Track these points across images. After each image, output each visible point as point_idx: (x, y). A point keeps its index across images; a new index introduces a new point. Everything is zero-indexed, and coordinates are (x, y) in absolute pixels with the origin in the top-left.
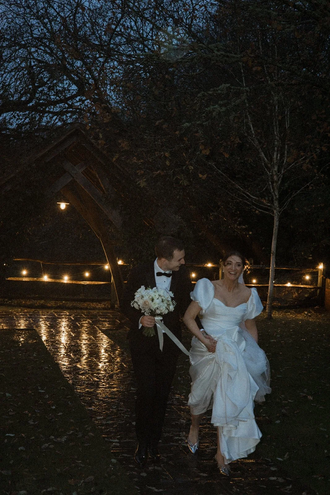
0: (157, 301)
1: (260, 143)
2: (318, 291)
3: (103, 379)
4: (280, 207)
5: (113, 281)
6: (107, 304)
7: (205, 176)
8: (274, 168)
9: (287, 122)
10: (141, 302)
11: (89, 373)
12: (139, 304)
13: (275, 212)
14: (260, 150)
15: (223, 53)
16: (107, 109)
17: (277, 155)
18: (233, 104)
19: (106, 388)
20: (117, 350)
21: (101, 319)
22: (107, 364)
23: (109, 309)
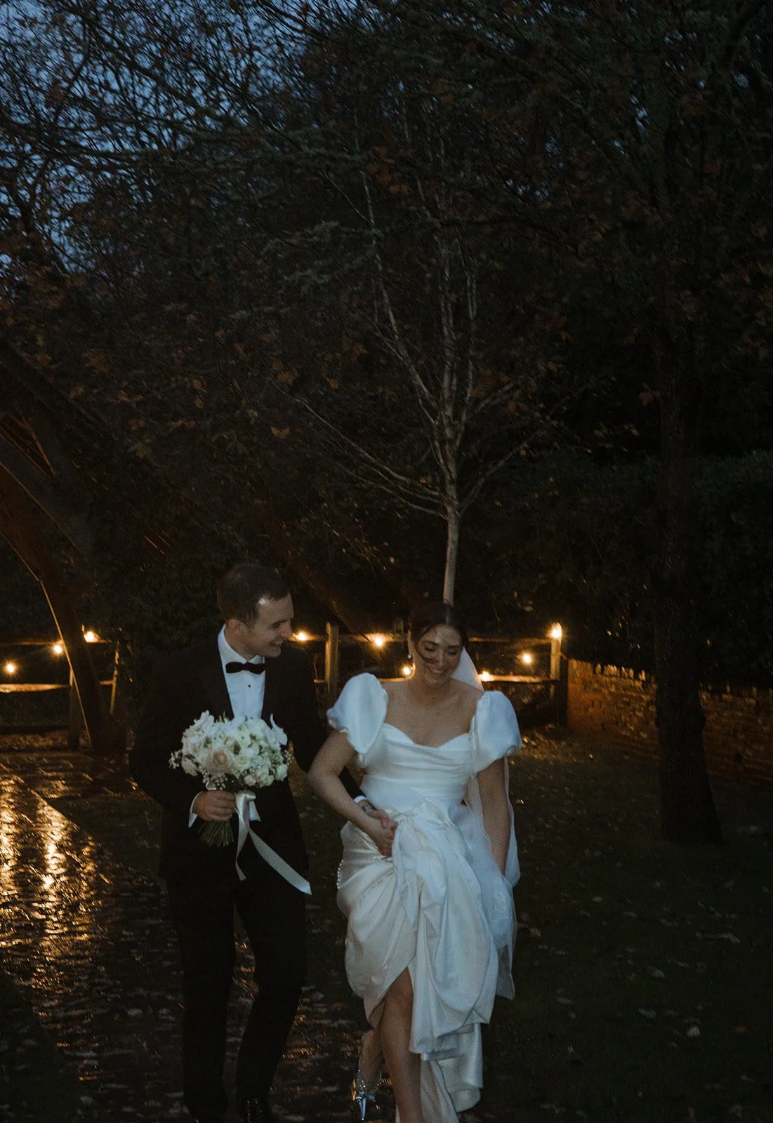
0: (249, 753)
1: (411, 352)
2: (552, 689)
3: (56, 914)
4: (461, 497)
5: (74, 683)
6: (60, 738)
7: (287, 431)
8: (445, 410)
9: (472, 304)
10: (202, 757)
11: (20, 902)
12: (198, 759)
13: (449, 509)
14: (413, 369)
15: (322, 151)
16: (55, 278)
17: (451, 380)
18: (347, 266)
19: (62, 934)
20: (86, 844)
21: (45, 773)
22: (63, 879)
23: (65, 749)
